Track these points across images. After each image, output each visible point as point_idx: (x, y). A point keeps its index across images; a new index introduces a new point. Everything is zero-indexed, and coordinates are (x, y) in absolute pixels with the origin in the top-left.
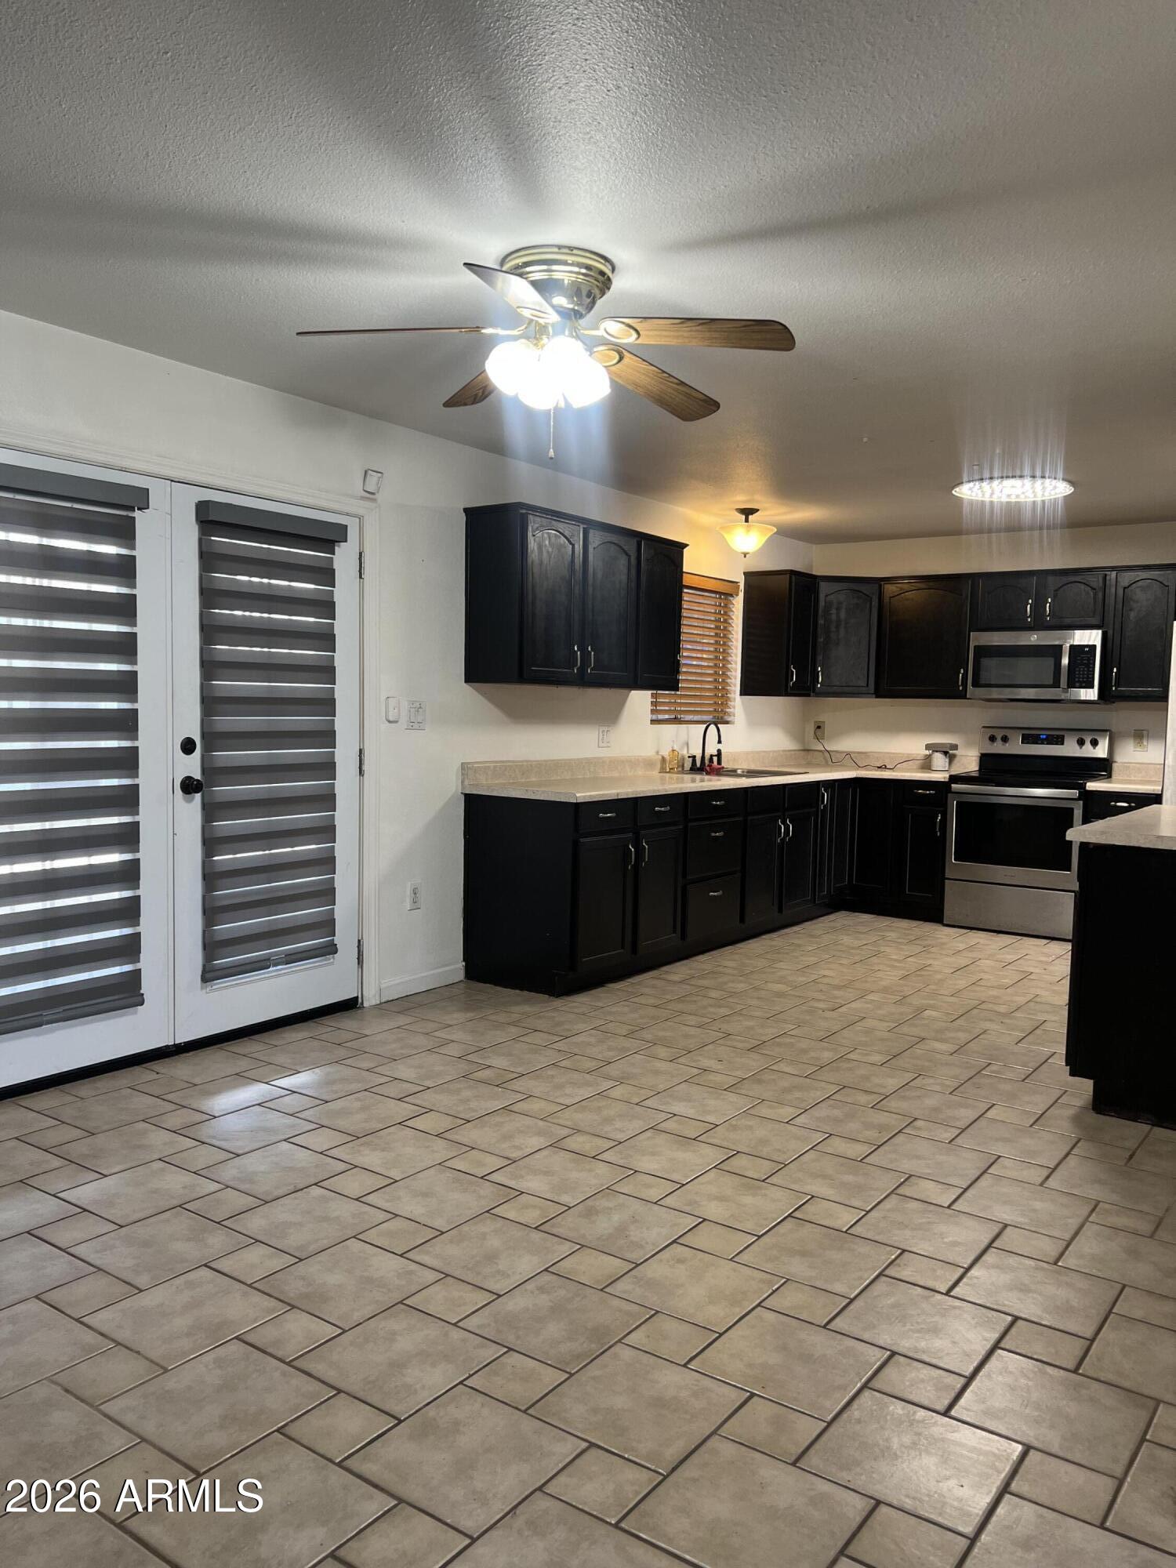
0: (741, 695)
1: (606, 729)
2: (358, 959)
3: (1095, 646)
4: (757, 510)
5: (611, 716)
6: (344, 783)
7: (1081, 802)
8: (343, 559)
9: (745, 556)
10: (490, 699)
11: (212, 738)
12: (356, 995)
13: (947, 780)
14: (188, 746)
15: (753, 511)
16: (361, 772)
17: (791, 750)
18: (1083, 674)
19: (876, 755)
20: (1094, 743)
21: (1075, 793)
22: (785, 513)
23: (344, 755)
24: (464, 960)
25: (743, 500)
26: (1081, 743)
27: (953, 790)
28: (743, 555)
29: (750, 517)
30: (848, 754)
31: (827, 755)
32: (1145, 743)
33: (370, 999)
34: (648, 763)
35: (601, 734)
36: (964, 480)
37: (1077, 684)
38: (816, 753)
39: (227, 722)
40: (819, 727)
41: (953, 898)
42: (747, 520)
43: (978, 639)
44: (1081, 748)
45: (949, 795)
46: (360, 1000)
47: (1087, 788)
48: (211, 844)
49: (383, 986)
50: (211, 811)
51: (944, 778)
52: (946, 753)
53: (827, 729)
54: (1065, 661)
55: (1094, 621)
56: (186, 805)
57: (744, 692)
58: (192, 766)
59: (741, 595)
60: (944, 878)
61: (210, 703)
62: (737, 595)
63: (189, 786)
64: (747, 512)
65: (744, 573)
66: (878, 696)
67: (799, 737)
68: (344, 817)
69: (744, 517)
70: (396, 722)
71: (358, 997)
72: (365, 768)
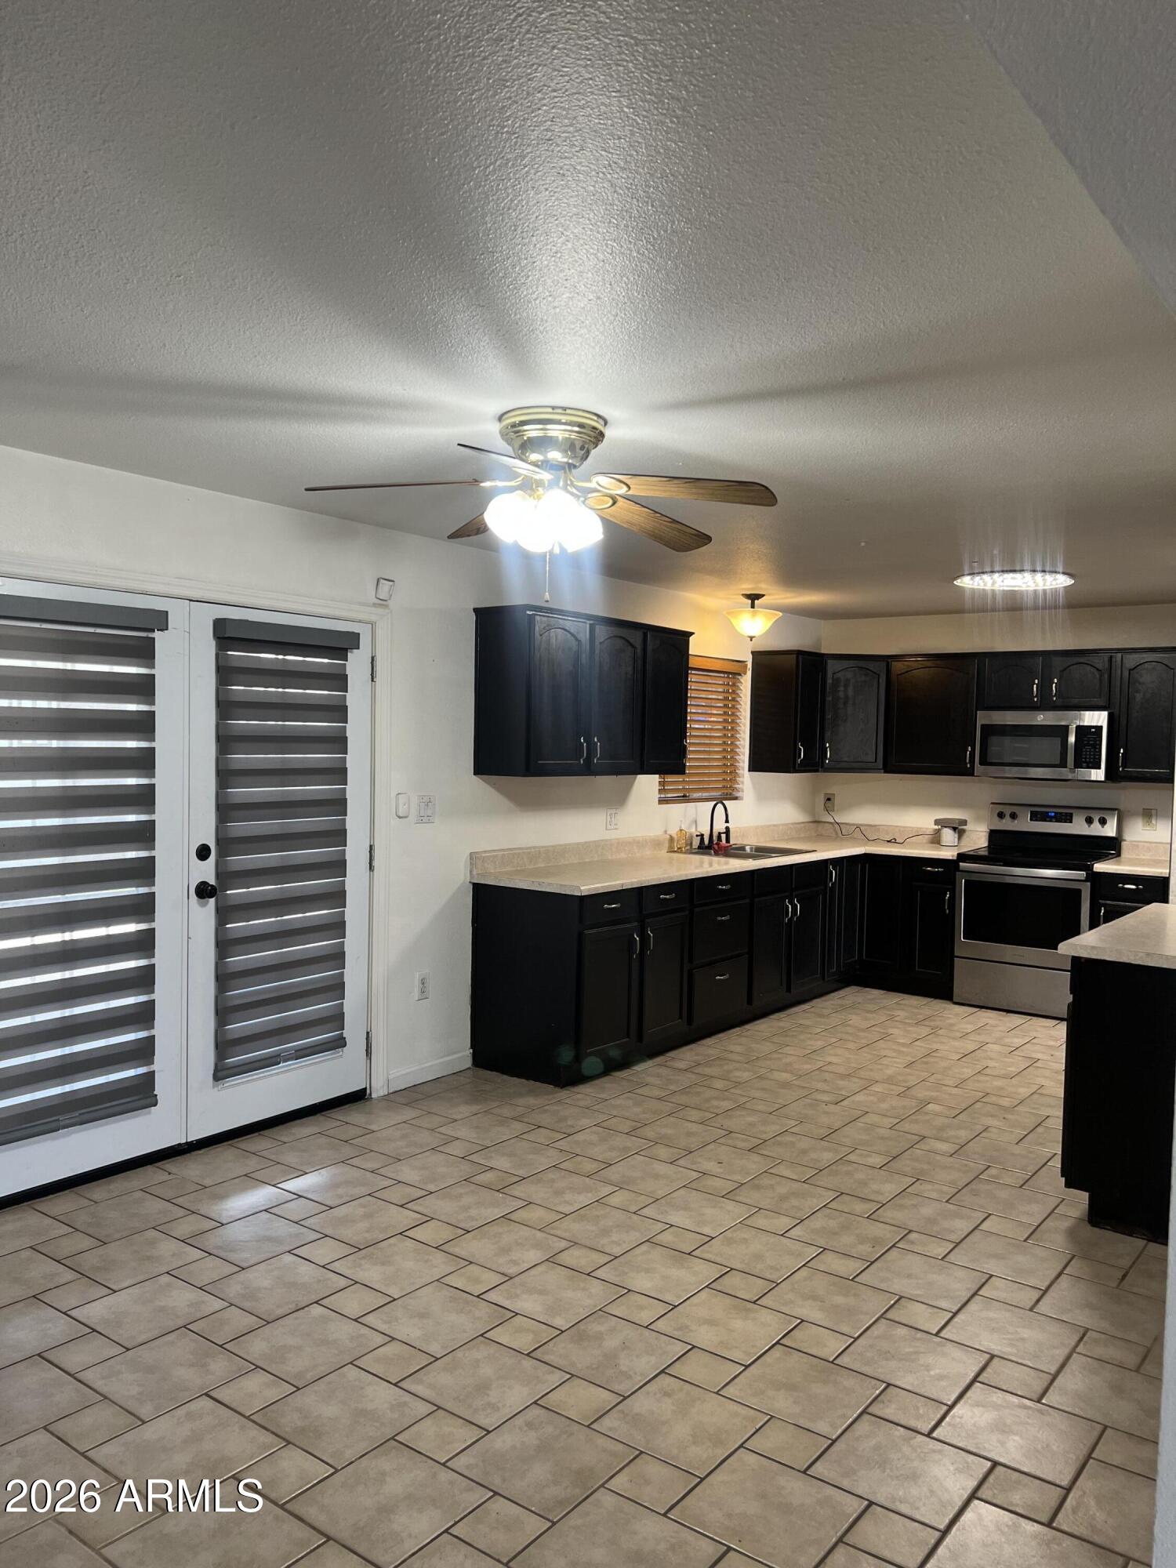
0: (749, 771)
1: (613, 811)
2: (367, 1050)
3: (1101, 727)
4: (763, 595)
5: (619, 800)
6: (355, 880)
7: (1089, 884)
8: (356, 665)
9: (751, 640)
10: (498, 790)
11: (226, 844)
12: (364, 1087)
13: (955, 858)
14: (203, 853)
15: (759, 596)
16: (371, 868)
17: (803, 823)
18: (1090, 755)
19: (885, 828)
20: (1103, 822)
21: (1082, 874)
22: (791, 598)
23: (354, 852)
24: (472, 1047)
25: (749, 588)
26: (1089, 821)
27: (961, 869)
28: (749, 639)
29: (756, 601)
30: (858, 827)
31: (836, 826)
32: (1154, 822)
33: (378, 1090)
34: (656, 844)
35: (609, 817)
36: (966, 572)
37: (1084, 765)
38: (827, 825)
39: (241, 827)
40: (829, 799)
41: (963, 975)
42: (753, 606)
43: (983, 718)
44: (1089, 826)
45: (957, 873)
46: (368, 1091)
47: (1095, 870)
48: (224, 945)
49: (391, 1077)
50: (224, 914)
51: (953, 856)
52: (955, 829)
53: (837, 800)
54: (1072, 739)
55: (1101, 702)
56: (200, 909)
57: (755, 766)
58: (206, 871)
59: (749, 673)
60: (952, 957)
61: (225, 810)
62: (745, 674)
63: (204, 891)
64: (753, 598)
65: (753, 653)
66: (886, 772)
67: (809, 809)
68: (354, 913)
69: (750, 601)
70: (406, 817)
71: (366, 1088)
72: (375, 863)
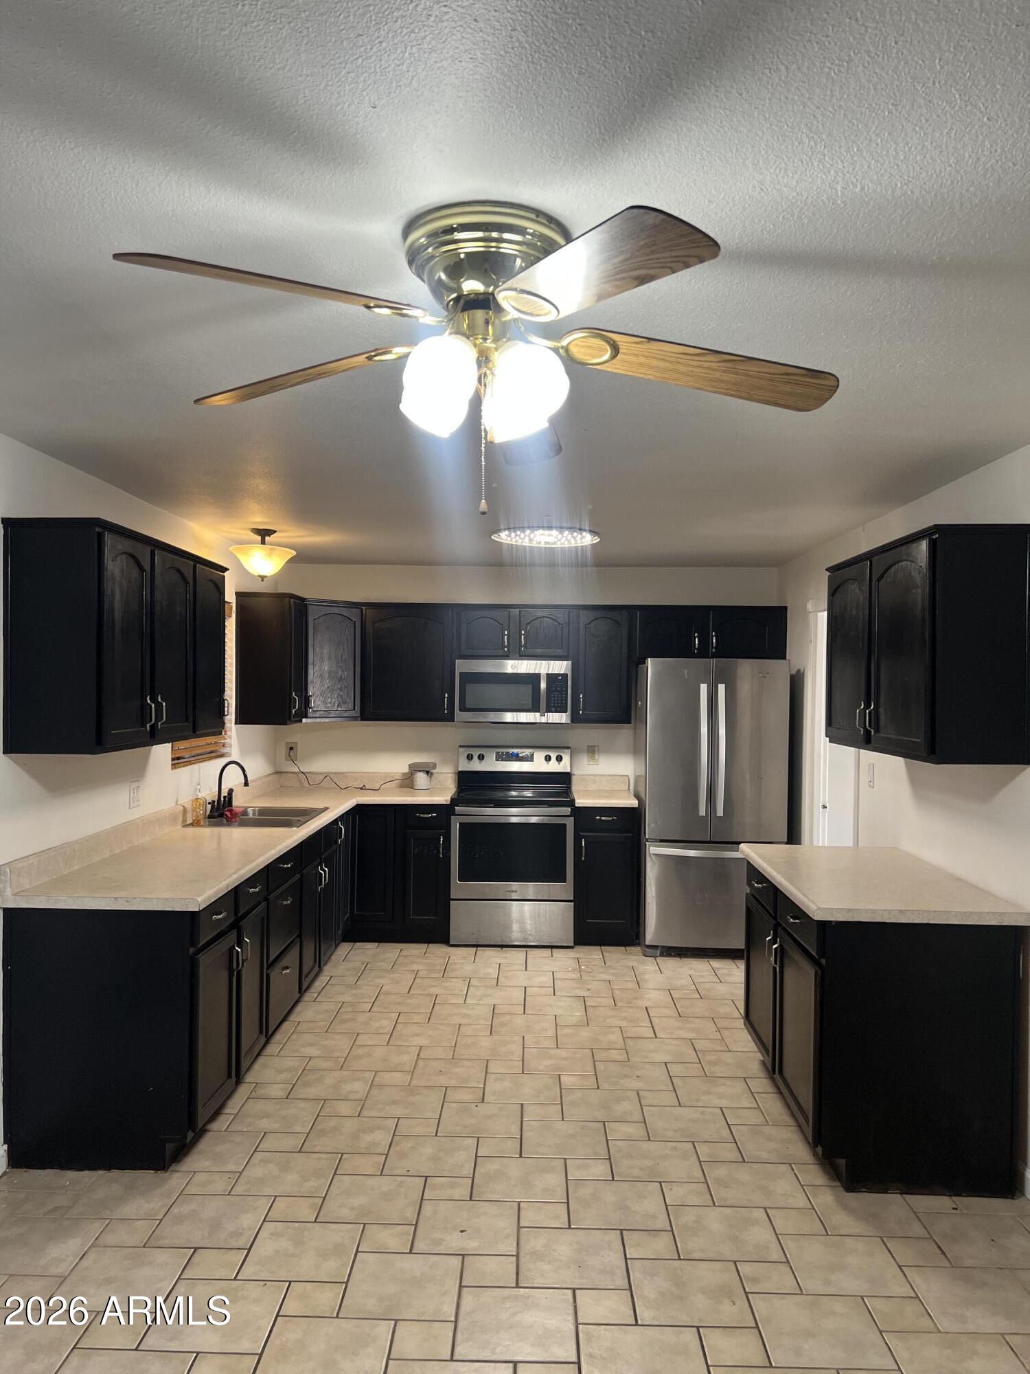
0: (236, 723)
1: (135, 785)
3: (567, 675)
4: (275, 532)
5: (139, 772)
7: (572, 818)
9: (262, 580)
13: (449, 803)
15: (269, 532)
18: (558, 700)
19: (354, 775)
20: (559, 759)
21: (567, 810)
22: (304, 536)
24: (5, 1142)
25: (260, 519)
26: (549, 759)
27: (456, 813)
28: (260, 579)
29: (267, 538)
30: (327, 775)
31: (302, 776)
32: (597, 757)
34: (172, 818)
35: (132, 792)
36: (502, 527)
37: (553, 709)
38: (290, 775)
40: (291, 749)
41: (462, 917)
42: (263, 542)
43: (462, 666)
44: (559, 764)
45: (452, 817)
47: (576, 805)
51: (446, 801)
52: (428, 772)
53: (300, 750)
54: (543, 685)
55: (559, 652)
57: (242, 719)
59: (234, 615)
60: (448, 899)
62: (231, 617)
64: (264, 534)
65: (236, 593)
66: (362, 720)
67: (272, 759)
69: (259, 538)
